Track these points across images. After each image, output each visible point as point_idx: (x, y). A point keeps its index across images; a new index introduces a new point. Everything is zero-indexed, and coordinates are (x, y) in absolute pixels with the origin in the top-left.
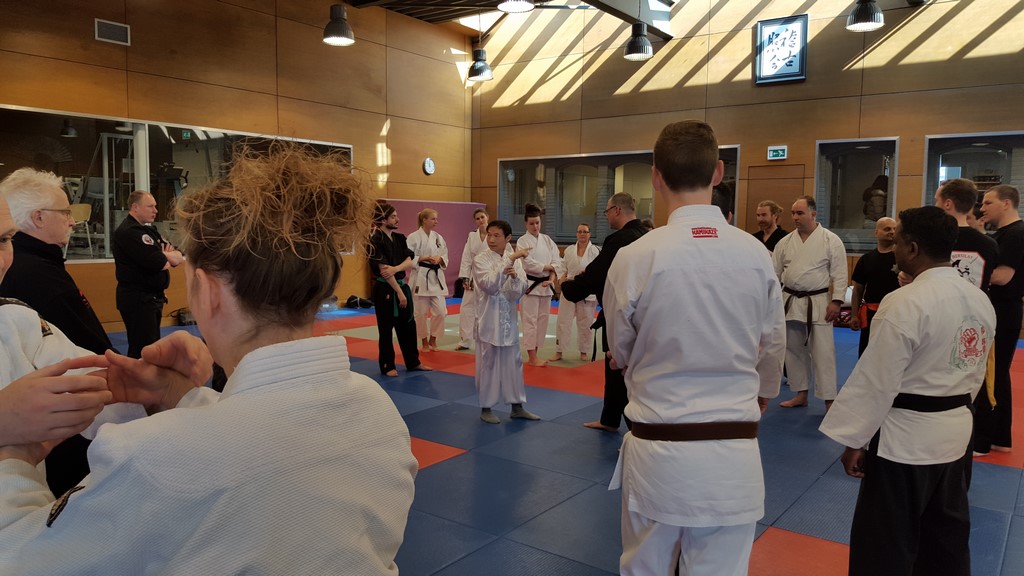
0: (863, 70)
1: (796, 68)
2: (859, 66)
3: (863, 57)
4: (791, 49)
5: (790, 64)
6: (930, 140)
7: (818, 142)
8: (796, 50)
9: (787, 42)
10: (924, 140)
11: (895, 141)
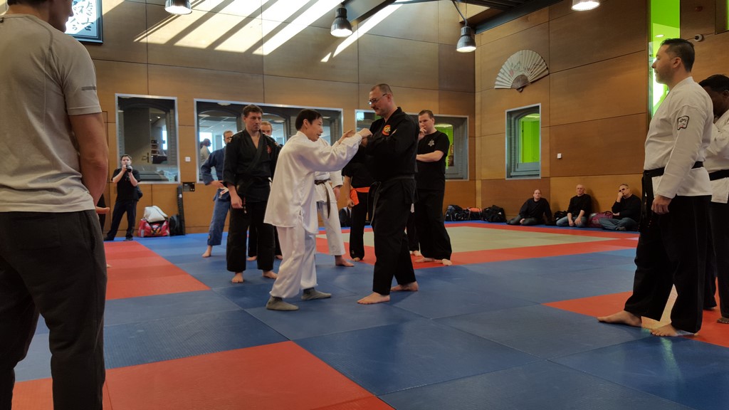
0: (147, 44)
1: (94, 33)
2: (144, 40)
3: (147, 36)
4: (89, 17)
5: (88, 28)
6: (198, 102)
7: (117, 95)
8: (94, 18)
9: (85, 10)
10: (193, 101)
11: (173, 101)
